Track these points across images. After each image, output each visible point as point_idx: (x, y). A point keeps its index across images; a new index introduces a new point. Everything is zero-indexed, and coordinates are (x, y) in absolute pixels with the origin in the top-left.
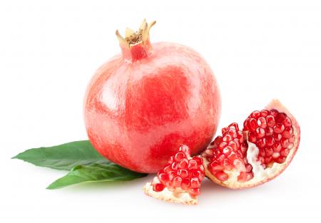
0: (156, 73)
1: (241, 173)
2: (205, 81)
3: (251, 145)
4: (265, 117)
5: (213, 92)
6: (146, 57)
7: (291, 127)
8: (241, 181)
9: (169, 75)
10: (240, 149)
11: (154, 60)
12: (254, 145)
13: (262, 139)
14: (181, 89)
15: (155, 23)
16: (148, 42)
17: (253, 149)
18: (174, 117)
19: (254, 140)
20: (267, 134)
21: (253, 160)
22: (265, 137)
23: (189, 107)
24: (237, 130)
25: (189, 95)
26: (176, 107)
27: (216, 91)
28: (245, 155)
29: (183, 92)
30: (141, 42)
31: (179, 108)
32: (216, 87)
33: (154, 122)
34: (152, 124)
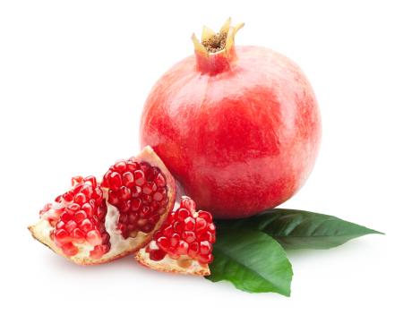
0: (241, 93)
1: (96, 247)
2: (303, 108)
3: (110, 208)
4: (133, 172)
5: (313, 121)
6: (229, 69)
7: (165, 187)
8: (94, 256)
9: (258, 98)
10: (95, 213)
11: (239, 76)
12: (115, 209)
13: (126, 200)
14: (271, 117)
15: (243, 25)
16: (232, 51)
17: (113, 213)
18: (261, 154)
19: (116, 201)
20: (133, 195)
21: (112, 229)
22: (130, 197)
23: (280, 141)
24: (94, 188)
25: (281, 126)
26: (264, 142)
27: (316, 119)
28: (102, 220)
29: (274, 122)
30: (224, 50)
31: (267, 142)
32: (316, 115)
33: (233, 158)
34: (231, 160)
